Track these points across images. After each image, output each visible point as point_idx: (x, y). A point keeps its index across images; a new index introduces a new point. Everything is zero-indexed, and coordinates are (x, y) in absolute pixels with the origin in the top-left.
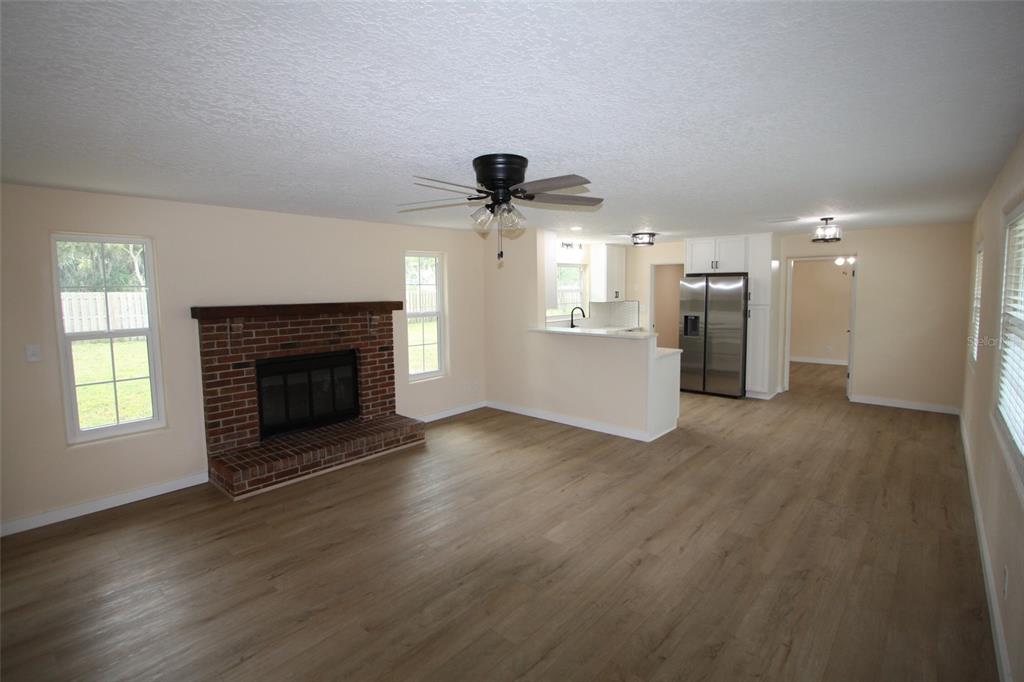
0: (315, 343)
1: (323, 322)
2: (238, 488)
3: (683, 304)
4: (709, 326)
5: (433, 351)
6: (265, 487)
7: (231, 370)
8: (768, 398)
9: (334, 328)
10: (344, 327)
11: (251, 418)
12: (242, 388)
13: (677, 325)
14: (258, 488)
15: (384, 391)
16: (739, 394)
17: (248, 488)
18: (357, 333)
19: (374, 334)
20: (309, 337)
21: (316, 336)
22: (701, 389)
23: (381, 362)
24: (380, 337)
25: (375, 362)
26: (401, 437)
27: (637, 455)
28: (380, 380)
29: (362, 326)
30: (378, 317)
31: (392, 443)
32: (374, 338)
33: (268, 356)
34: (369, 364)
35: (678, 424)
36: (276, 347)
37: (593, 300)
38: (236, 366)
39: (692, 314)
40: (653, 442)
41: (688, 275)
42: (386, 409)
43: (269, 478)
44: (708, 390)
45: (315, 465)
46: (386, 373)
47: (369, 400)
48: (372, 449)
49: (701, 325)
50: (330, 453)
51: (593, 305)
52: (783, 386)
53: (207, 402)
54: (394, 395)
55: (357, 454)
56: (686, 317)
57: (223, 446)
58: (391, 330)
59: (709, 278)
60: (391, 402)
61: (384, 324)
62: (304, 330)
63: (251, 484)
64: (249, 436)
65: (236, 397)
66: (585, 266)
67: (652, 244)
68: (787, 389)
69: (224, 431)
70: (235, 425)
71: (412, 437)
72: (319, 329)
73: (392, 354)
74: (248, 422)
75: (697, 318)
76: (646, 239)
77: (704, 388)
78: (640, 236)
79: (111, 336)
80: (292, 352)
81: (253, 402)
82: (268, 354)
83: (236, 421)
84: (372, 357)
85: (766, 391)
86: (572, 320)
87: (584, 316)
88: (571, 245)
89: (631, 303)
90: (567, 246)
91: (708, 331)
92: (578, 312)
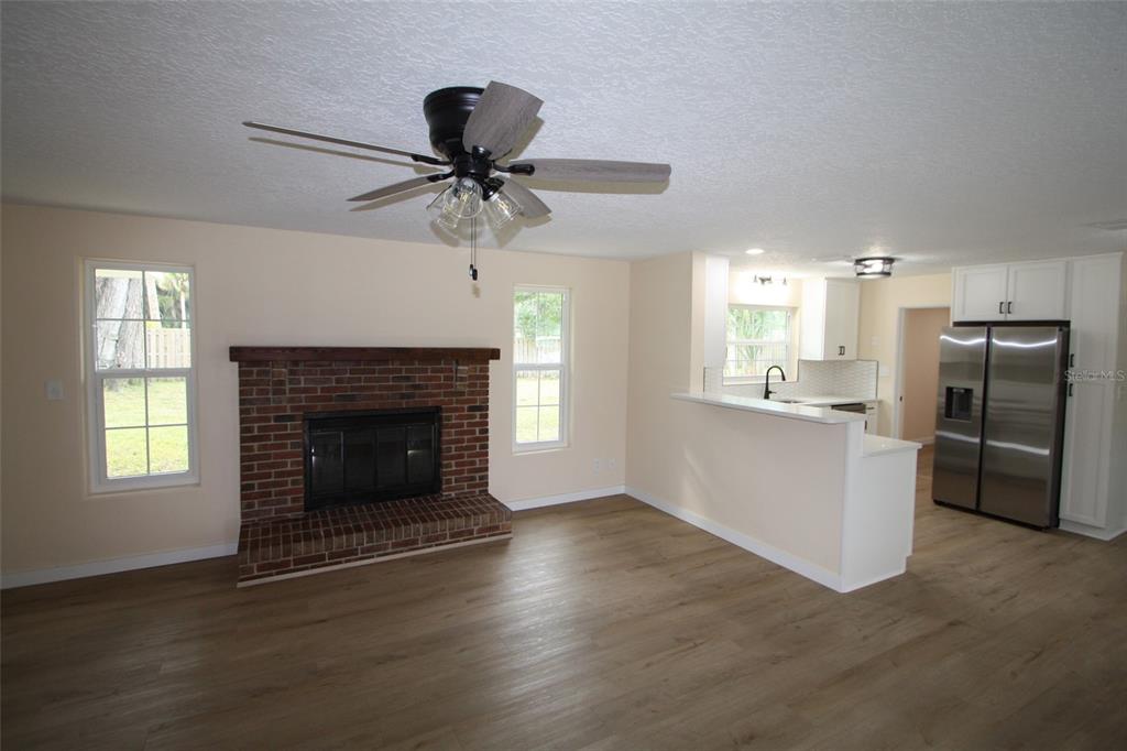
0: (381, 397)
1: (393, 371)
2: (244, 571)
3: (946, 369)
4: (990, 403)
5: (552, 415)
6: (278, 574)
7: (272, 423)
8: (1107, 538)
9: (408, 379)
10: (420, 379)
11: (294, 482)
12: (285, 446)
13: (933, 400)
14: (271, 575)
15: (473, 463)
16: (1046, 522)
17: (256, 573)
18: (439, 386)
19: (460, 389)
20: (373, 388)
21: (381, 388)
22: (973, 506)
23: (470, 425)
24: (472, 393)
25: (462, 425)
26: (476, 528)
27: (811, 616)
28: (467, 448)
29: (446, 378)
30: (466, 368)
31: (460, 534)
32: (462, 394)
33: (319, 409)
34: (453, 426)
35: (908, 565)
36: (331, 399)
37: (803, 358)
38: (277, 419)
39: (960, 384)
40: (849, 594)
41: (957, 324)
42: (475, 486)
43: (286, 564)
44: (983, 508)
45: (350, 553)
46: (477, 439)
47: (451, 473)
48: (430, 541)
49: (977, 401)
50: (370, 539)
51: (804, 364)
53: (243, 459)
54: (486, 469)
55: (410, 544)
56: (950, 390)
57: (257, 513)
58: (487, 385)
59: (994, 329)
60: (481, 478)
61: (478, 378)
62: (366, 380)
63: (260, 568)
64: (290, 504)
65: (277, 456)
66: (794, 310)
67: (888, 274)
69: (261, 495)
70: (273, 490)
71: (490, 529)
72: (387, 380)
73: (486, 416)
74: (290, 487)
75: (969, 392)
76: (878, 266)
77: (978, 504)
78: (867, 263)
79: (146, 375)
80: (349, 406)
81: (298, 463)
82: (320, 406)
83: (275, 484)
84: (457, 418)
85: (1103, 526)
86: (767, 384)
87: (784, 379)
88: (769, 279)
89: (866, 364)
90: (763, 280)
91: (989, 411)
92: (775, 372)
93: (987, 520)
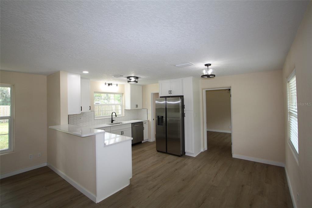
4: (167, 119)
8: (195, 156)
16: (182, 154)
22: (165, 152)
37: (126, 109)
39: (160, 115)
41: (161, 97)
44: (168, 152)
49: (164, 119)
51: (126, 111)
52: (204, 147)
56: (158, 116)
59: (167, 98)
67: (137, 82)
68: (206, 149)
75: (162, 117)
76: (133, 79)
78: (130, 78)
85: (194, 153)
86: (112, 118)
87: (116, 116)
88: (111, 84)
89: (144, 110)
90: (109, 84)
91: (167, 121)
92: (114, 114)
93: (168, 155)
